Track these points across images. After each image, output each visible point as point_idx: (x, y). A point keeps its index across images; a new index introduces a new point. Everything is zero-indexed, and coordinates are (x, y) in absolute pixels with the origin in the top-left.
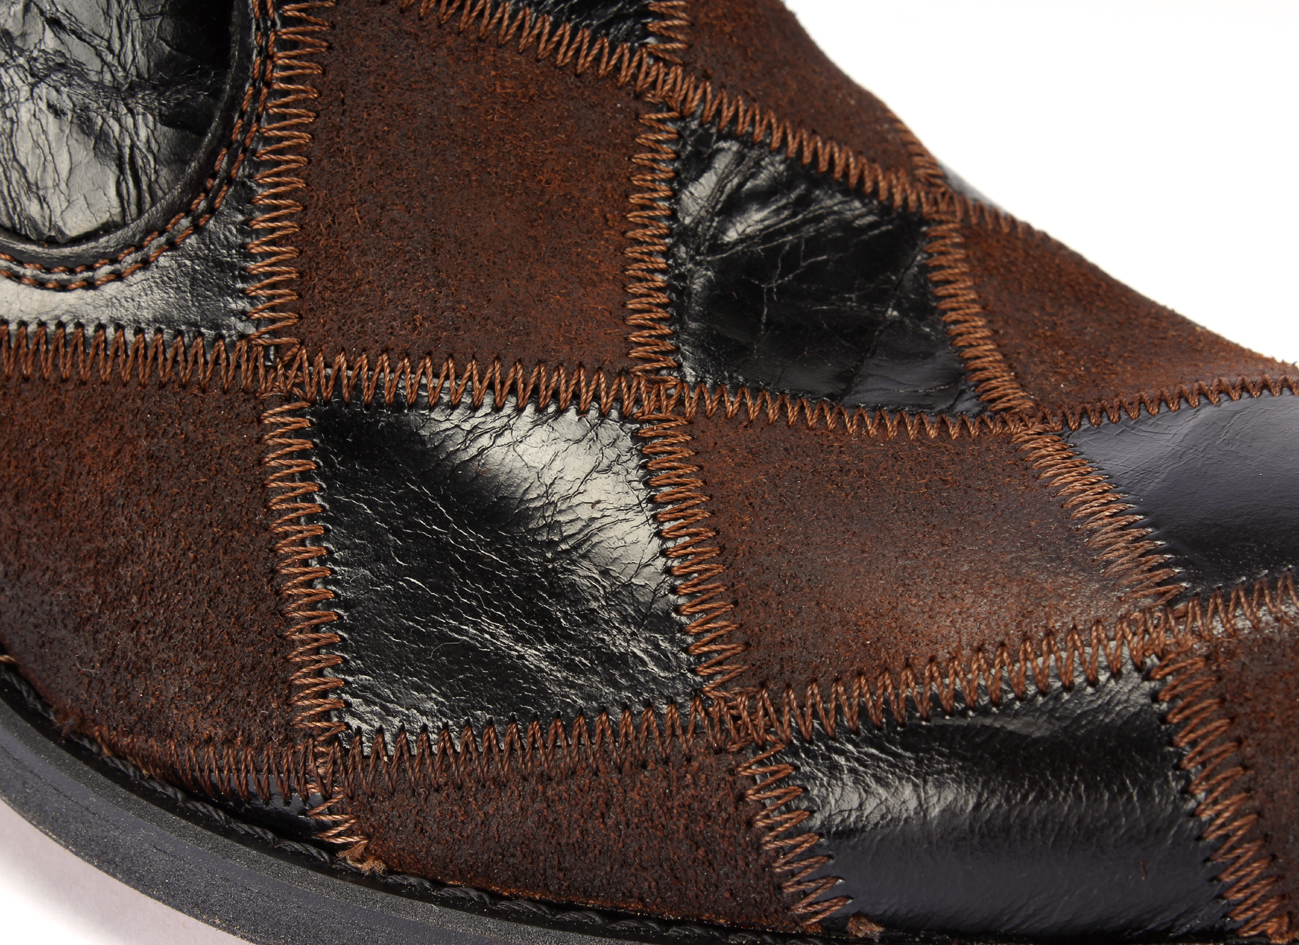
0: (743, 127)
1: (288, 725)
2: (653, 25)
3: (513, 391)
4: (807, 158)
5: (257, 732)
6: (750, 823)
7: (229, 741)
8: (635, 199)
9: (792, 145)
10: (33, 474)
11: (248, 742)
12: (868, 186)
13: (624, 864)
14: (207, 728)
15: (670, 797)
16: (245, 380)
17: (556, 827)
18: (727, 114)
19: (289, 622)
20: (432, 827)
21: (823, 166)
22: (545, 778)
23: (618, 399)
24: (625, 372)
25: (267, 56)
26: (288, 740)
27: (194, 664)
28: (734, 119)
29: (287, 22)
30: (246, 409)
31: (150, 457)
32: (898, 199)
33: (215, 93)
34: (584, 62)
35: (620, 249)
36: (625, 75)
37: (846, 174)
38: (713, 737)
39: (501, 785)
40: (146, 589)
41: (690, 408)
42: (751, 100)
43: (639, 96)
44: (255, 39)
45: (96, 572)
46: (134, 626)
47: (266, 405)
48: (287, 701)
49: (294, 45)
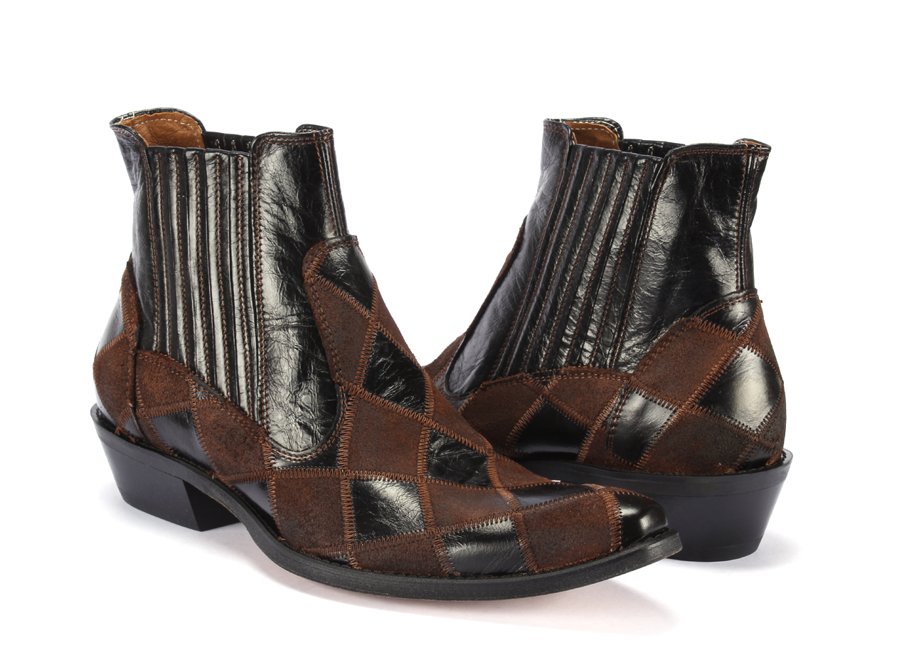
0: (445, 432)
1: (343, 541)
2: (426, 410)
3: (392, 478)
4: (459, 440)
5: (337, 543)
6: (434, 551)
7: (331, 546)
8: (420, 444)
9: (456, 438)
10: (292, 497)
11: (335, 545)
12: (474, 448)
13: (410, 562)
14: (326, 544)
15: (419, 547)
16: (337, 476)
17: (396, 556)
18: (442, 430)
19: (344, 521)
20: (371, 558)
21: (463, 442)
22: (394, 546)
23: (414, 480)
24: (416, 476)
25: (344, 412)
26: (343, 544)
27: (324, 531)
28: (443, 431)
29: (348, 405)
30: (337, 482)
31: (317, 492)
32: (481, 451)
33: (333, 420)
34: (411, 416)
35: (417, 454)
36: (419, 419)
37: (469, 444)
38: (428, 536)
39: (385, 548)
40: (315, 518)
41: (429, 482)
42: (447, 428)
43: (422, 424)
44: (342, 408)
45: (304, 515)
46: (312, 525)
47: (341, 480)
48: (343, 536)
49: (349, 410)
